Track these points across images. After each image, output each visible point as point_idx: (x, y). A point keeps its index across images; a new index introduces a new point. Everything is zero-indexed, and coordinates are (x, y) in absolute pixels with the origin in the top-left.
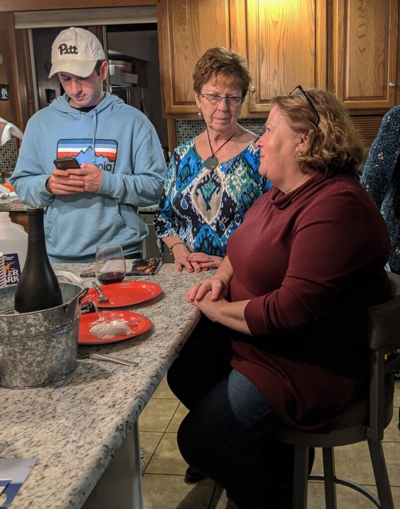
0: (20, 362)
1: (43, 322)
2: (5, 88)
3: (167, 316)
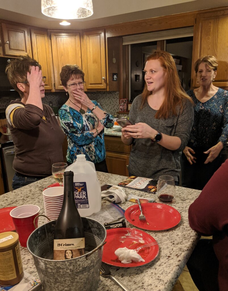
0: (54, 288)
1: (68, 267)
2: (116, 75)
3: (172, 242)
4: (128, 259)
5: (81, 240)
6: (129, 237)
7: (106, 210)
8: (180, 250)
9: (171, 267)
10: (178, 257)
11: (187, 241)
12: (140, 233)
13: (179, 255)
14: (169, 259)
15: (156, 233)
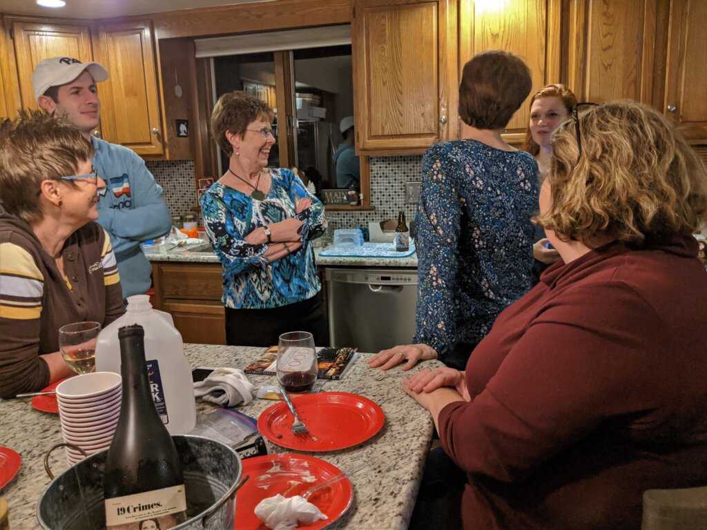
3: (375, 469)
4: (288, 521)
5: (177, 491)
6: (277, 475)
7: (209, 426)
8: (397, 482)
9: (385, 521)
10: (395, 497)
11: (406, 460)
12: (304, 462)
13: (395, 492)
14: (377, 505)
15: (337, 457)
